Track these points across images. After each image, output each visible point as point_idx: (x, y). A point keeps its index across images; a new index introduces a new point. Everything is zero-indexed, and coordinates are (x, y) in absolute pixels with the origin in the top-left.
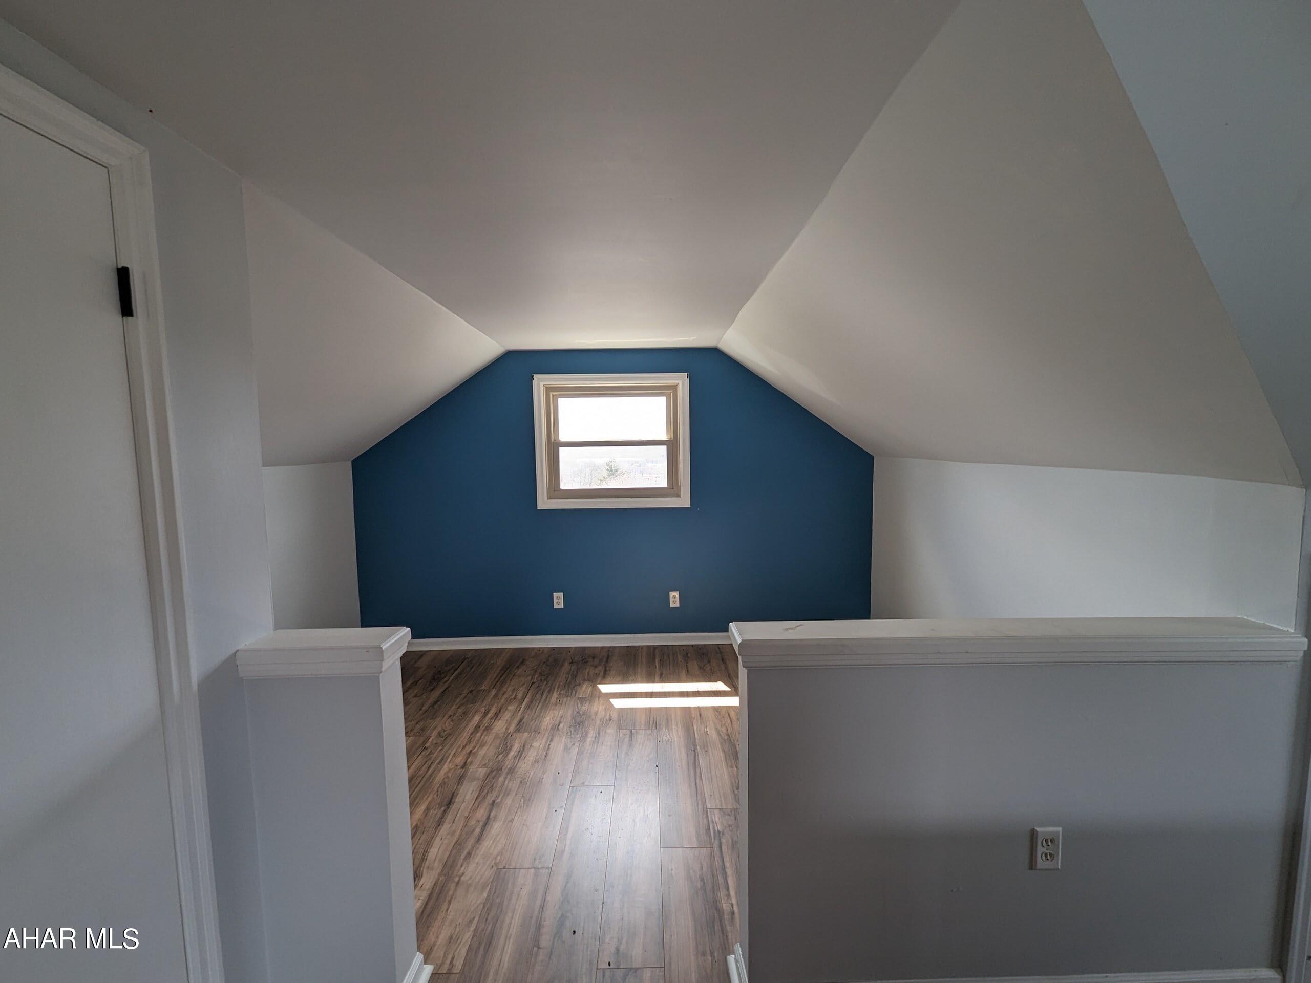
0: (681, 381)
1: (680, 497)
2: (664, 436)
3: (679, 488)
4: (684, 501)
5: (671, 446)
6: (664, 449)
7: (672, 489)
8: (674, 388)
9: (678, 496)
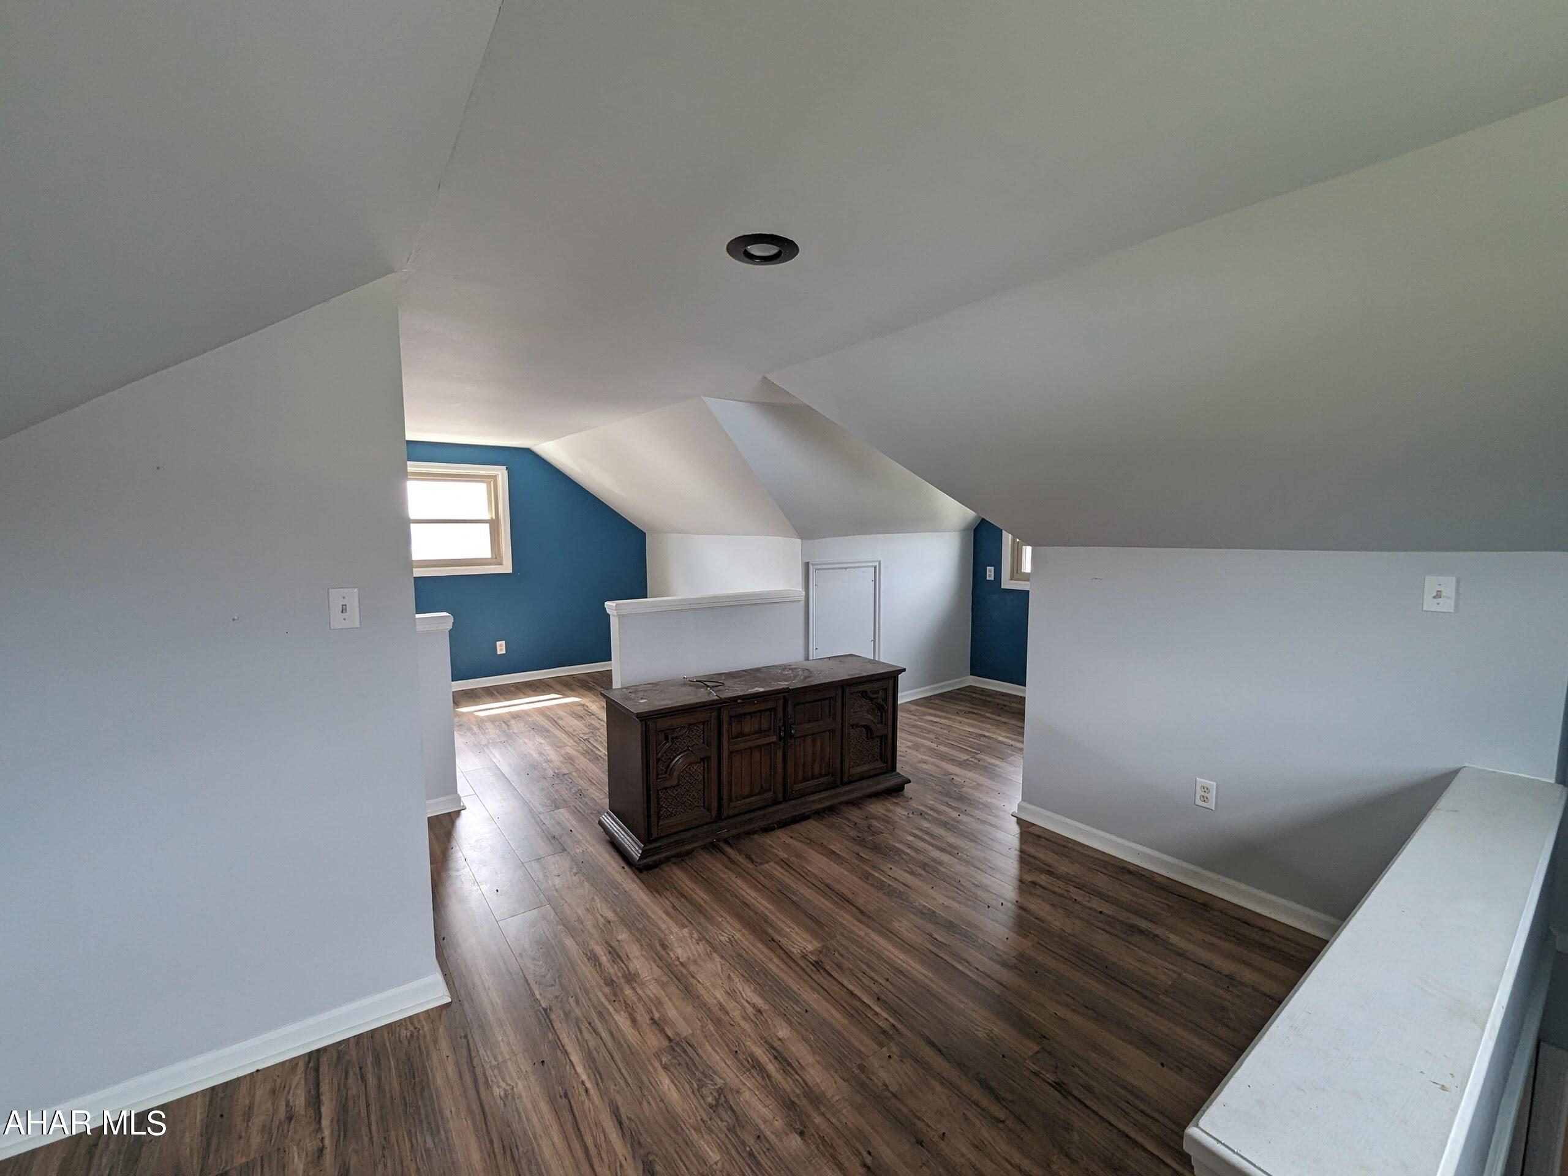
0: (501, 473)
1: (502, 564)
2: (487, 517)
3: (501, 558)
4: (507, 567)
5: (494, 524)
6: (487, 526)
7: (496, 559)
8: (495, 477)
9: (501, 564)
